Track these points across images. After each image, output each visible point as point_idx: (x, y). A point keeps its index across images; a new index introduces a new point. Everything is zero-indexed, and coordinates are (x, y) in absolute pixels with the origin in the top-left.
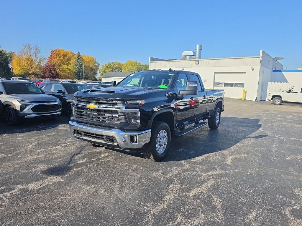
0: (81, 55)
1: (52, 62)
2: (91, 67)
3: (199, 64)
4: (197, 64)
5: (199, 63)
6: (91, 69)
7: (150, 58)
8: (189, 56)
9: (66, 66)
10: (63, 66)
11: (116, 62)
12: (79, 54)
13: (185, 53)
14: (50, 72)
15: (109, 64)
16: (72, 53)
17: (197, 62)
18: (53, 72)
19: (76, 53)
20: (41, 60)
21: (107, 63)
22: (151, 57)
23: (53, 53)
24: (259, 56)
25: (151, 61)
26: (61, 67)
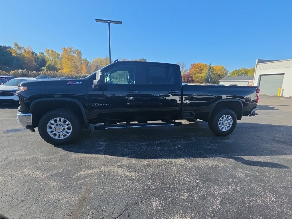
0: (212, 65)
1: (191, 73)
2: (218, 74)
6: (219, 75)
7: (257, 60)
9: (199, 75)
10: (197, 74)
11: (243, 69)
12: (210, 64)
14: (188, 79)
15: (236, 71)
16: (206, 65)
18: (190, 79)
19: (208, 64)
20: (185, 71)
21: (234, 70)
23: (192, 66)
25: (258, 63)
26: (196, 75)
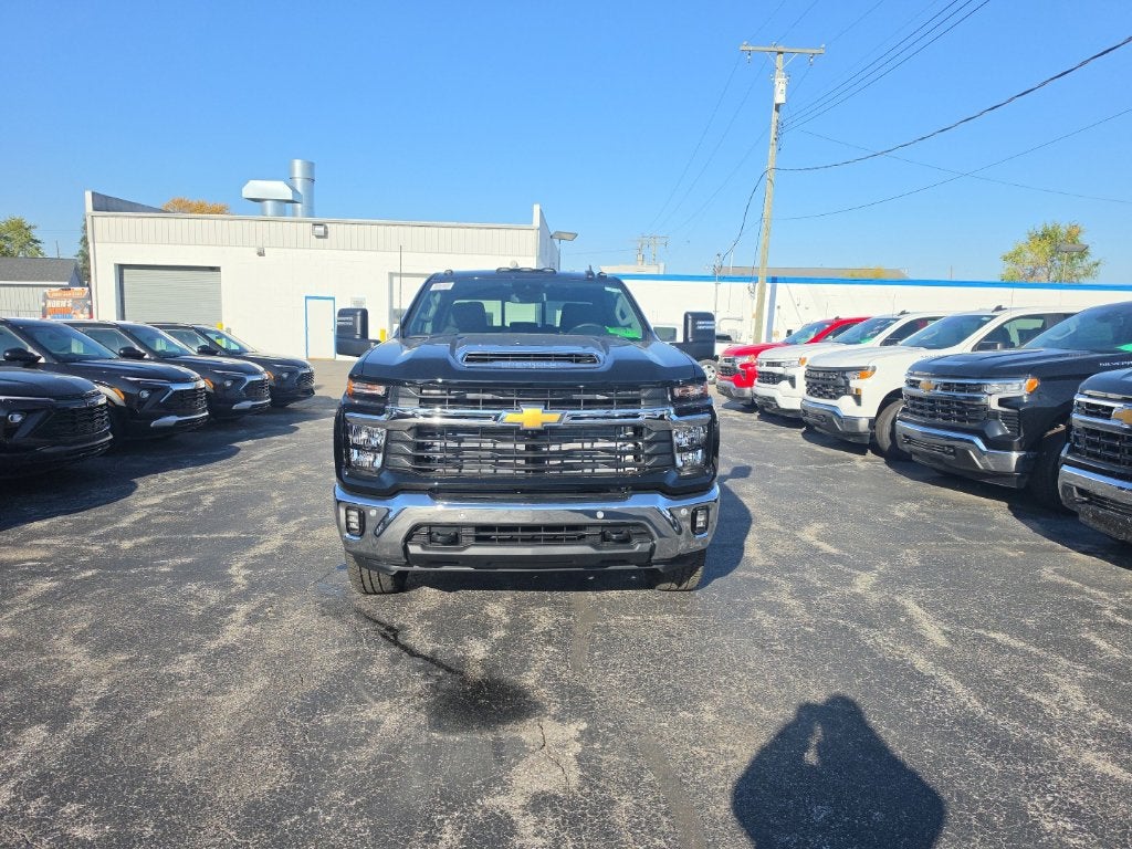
3: (325, 236)
4: (318, 237)
5: (326, 232)
7: (88, 195)
8: (277, 204)
13: (254, 188)
17: (320, 230)
22: (93, 194)
24: (532, 223)
25: (95, 209)
